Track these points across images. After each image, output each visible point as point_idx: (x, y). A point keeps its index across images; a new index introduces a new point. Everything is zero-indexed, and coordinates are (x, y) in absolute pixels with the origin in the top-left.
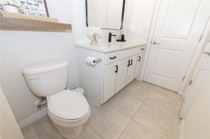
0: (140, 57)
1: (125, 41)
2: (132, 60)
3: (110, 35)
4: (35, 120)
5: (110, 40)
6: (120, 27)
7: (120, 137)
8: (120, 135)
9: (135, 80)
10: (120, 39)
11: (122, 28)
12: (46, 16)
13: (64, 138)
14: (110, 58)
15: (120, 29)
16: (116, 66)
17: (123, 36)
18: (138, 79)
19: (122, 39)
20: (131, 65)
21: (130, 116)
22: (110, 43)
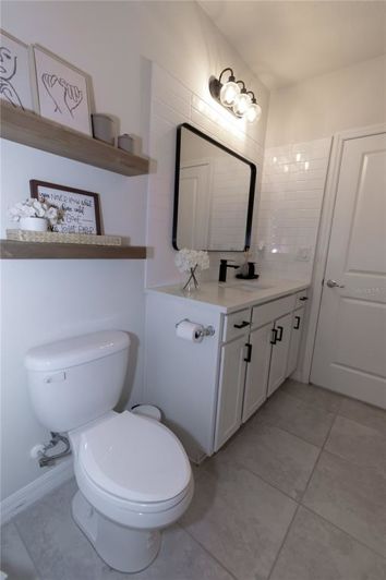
0: (299, 318)
1: (257, 277)
2: (282, 328)
3: (224, 265)
4: (21, 509)
5: (222, 278)
6: (243, 244)
7: (275, 563)
8: (274, 558)
9: (288, 380)
10: (246, 271)
11: (247, 247)
12: (95, 232)
13: (112, 569)
14: (236, 326)
15: (242, 249)
16: (247, 345)
17: (251, 266)
18: (297, 377)
19: (250, 273)
20: (280, 340)
21: (294, 495)
22: (223, 284)
